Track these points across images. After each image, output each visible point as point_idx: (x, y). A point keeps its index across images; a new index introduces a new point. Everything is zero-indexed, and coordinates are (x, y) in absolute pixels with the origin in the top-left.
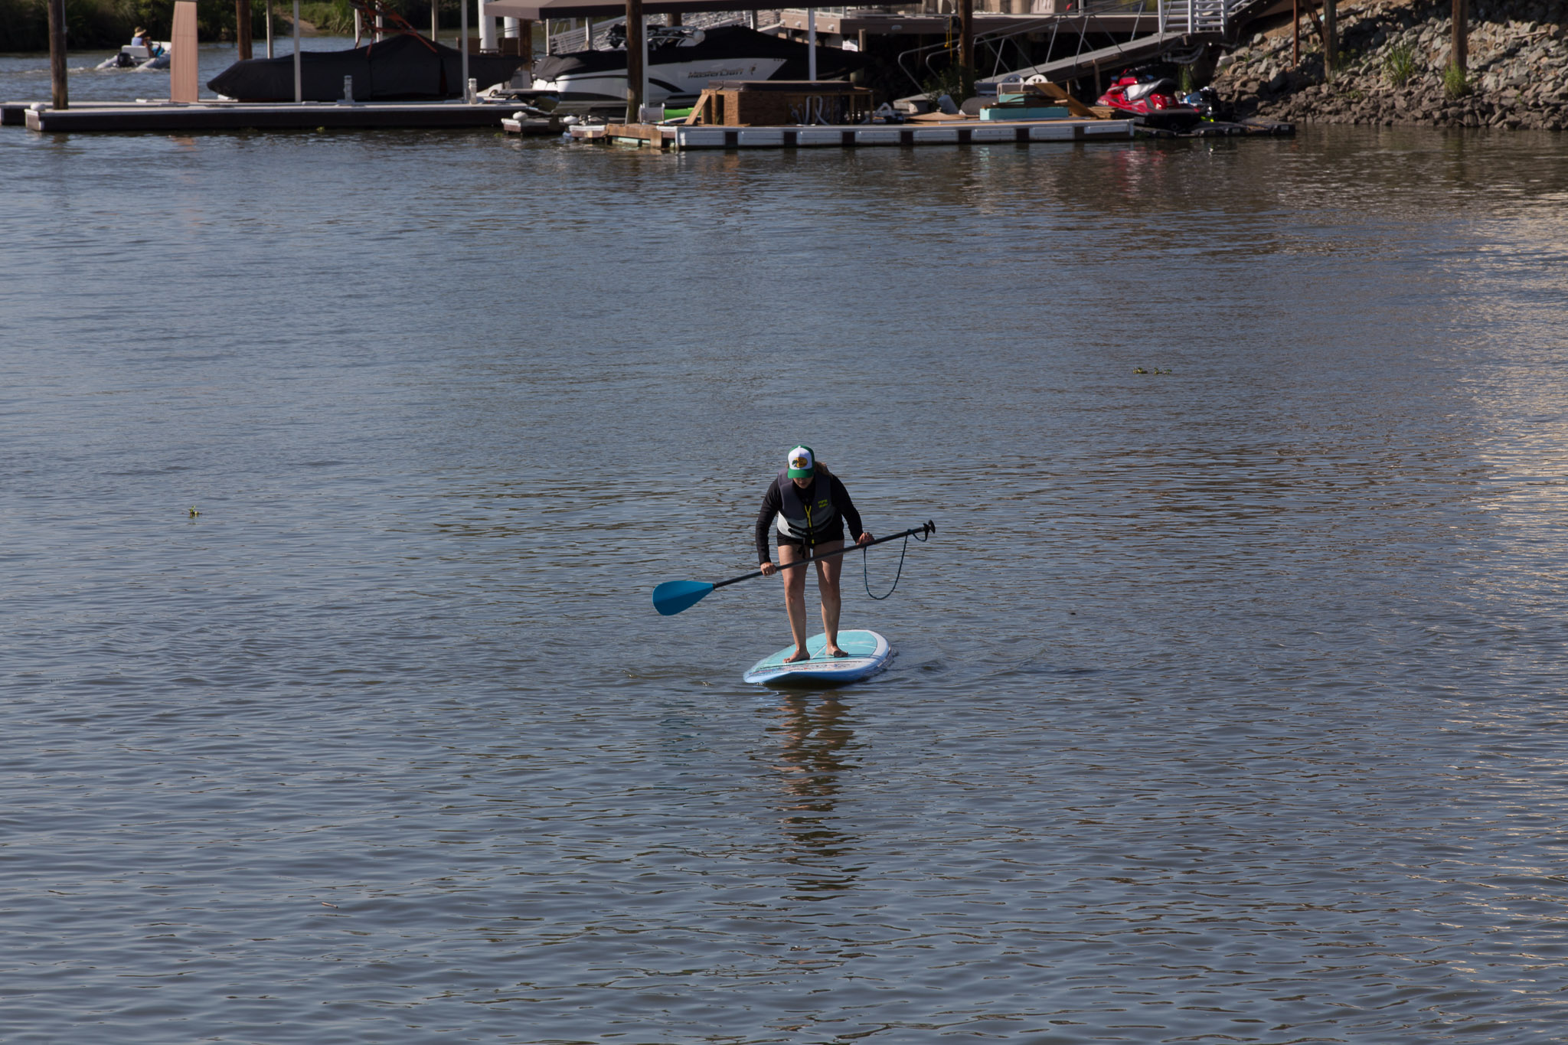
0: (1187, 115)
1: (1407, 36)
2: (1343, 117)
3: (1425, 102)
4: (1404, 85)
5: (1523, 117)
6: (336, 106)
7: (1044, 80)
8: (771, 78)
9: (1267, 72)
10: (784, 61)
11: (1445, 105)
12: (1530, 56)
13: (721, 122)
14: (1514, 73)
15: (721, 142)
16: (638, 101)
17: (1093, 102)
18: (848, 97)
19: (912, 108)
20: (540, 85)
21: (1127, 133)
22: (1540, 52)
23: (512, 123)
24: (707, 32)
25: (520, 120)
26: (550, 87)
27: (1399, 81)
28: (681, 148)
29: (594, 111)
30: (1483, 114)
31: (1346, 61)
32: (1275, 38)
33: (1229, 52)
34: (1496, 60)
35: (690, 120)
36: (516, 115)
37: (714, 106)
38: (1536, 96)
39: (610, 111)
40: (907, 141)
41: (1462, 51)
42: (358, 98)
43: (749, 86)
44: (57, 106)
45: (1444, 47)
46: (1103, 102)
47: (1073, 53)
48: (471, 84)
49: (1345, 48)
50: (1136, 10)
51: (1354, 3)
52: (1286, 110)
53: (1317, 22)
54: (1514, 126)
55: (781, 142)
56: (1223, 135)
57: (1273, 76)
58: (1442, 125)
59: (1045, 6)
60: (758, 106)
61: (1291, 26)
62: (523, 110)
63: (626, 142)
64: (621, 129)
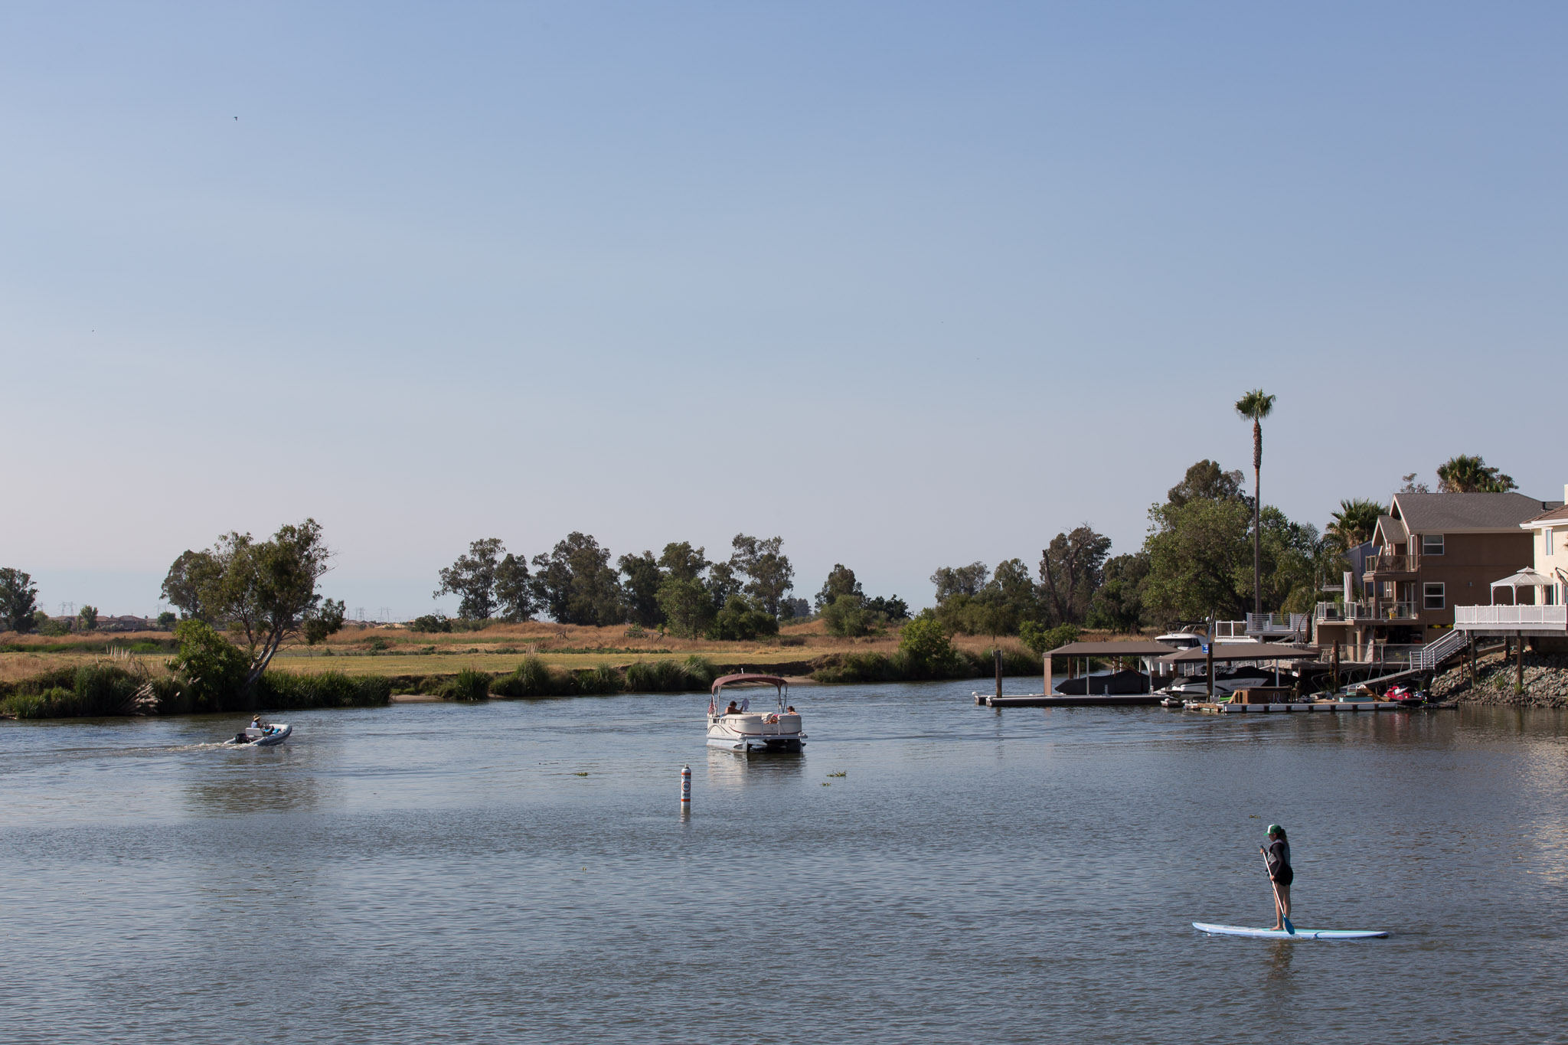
0: (1417, 701)
1: (1502, 672)
2: (1478, 702)
3: (1508, 696)
4: (1500, 690)
5: (1542, 702)
6: (1101, 697)
7: (1365, 687)
8: (1263, 686)
9: (1451, 685)
10: (1267, 679)
11: (1515, 698)
12: (1545, 679)
13: (1241, 702)
14: (1539, 686)
15: (1240, 710)
16: (1211, 694)
17: (1382, 695)
18: (1289, 694)
19: (1316, 697)
20: (1175, 688)
21: (1394, 707)
22: (1549, 678)
23: (1165, 702)
24: (1238, 669)
25: (1168, 701)
26: (1178, 689)
27: (1499, 688)
28: (1227, 712)
29: (1195, 698)
30: (1528, 701)
31: (1480, 681)
32: (1455, 671)
33: (1438, 677)
34: (1534, 681)
35: (1230, 702)
36: (1166, 700)
37: (1239, 696)
38: (1547, 694)
39: (1202, 698)
40: (1311, 710)
41: (1521, 677)
42: (1110, 693)
43: (1252, 689)
44: (998, 697)
45: (1515, 676)
46: (1386, 695)
47: (1378, 677)
48: (1151, 687)
49: (1480, 676)
50: (1402, 661)
51: (1484, 659)
52: (1457, 698)
53: (1469, 666)
54: (1539, 705)
55: (1263, 710)
56: (1430, 708)
57: (1453, 686)
58: (1513, 705)
59: (1369, 659)
60: (1255, 696)
61: (1460, 667)
62: (1168, 697)
63: (1205, 709)
64: (1204, 705)
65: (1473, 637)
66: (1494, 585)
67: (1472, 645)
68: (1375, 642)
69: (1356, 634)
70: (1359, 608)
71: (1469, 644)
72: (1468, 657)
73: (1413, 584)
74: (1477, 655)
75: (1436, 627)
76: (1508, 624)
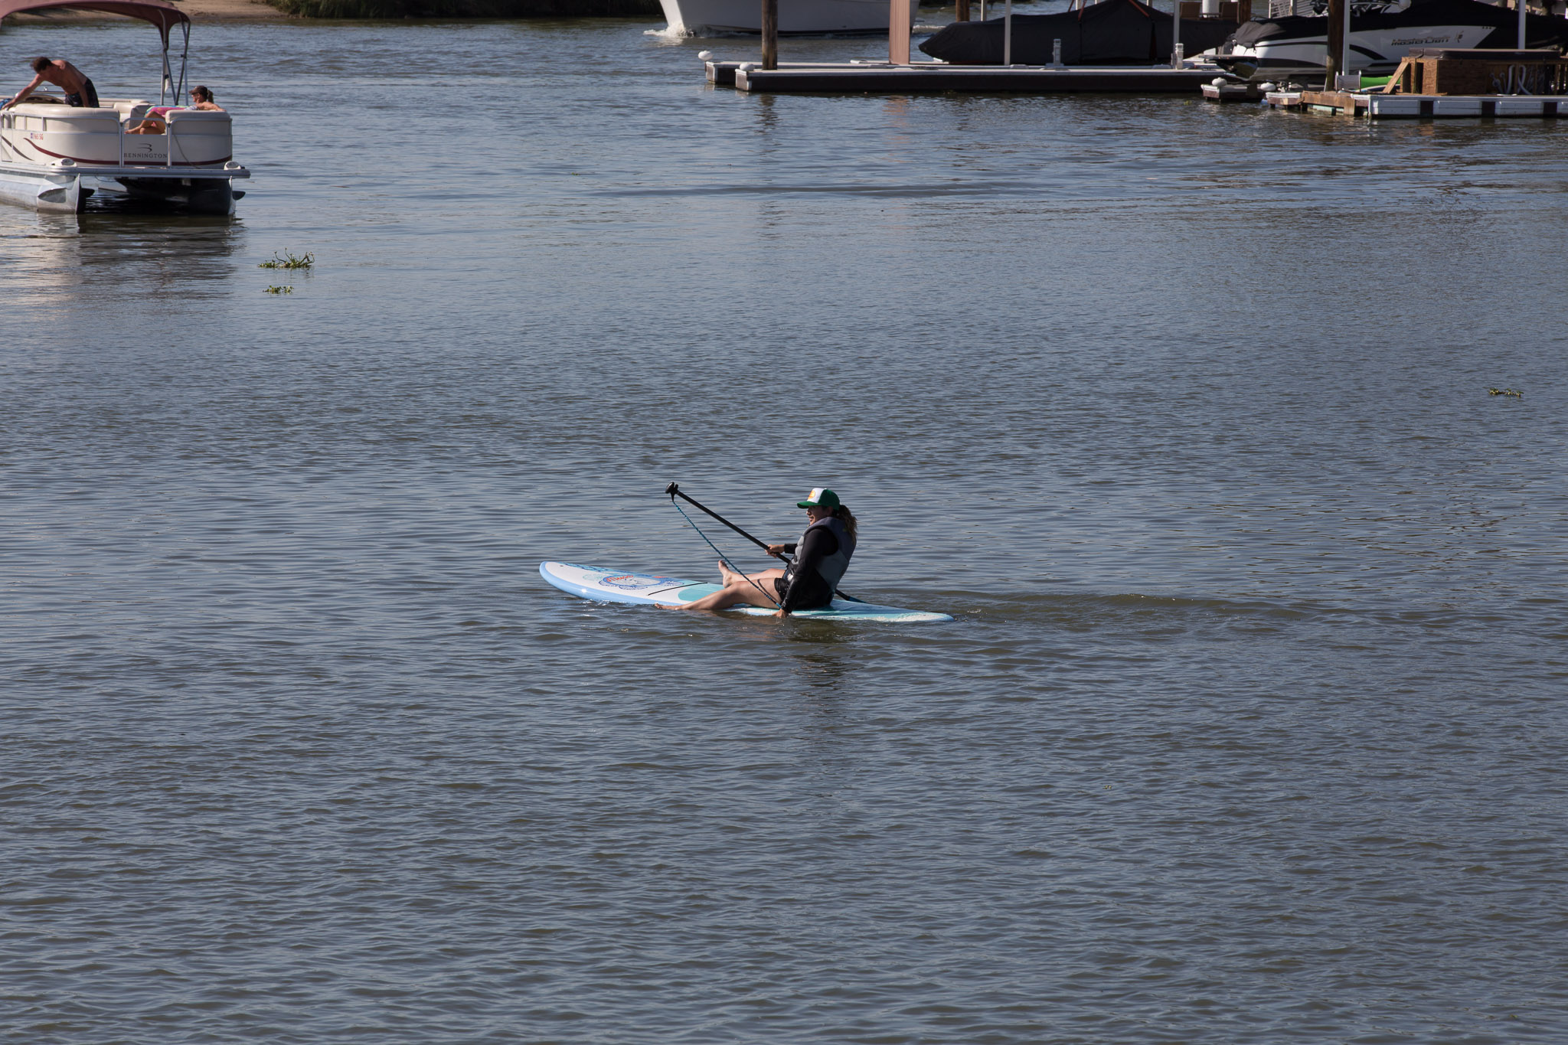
6: (1042, 70)
8: (1476, 47)
10: (1493, 28)
13: (1419, 90)
15: (1416, 111)
16: (1337, 67)
18: (1553, 67)
20: (1239, 51)
23: (1211, 88)
25: (1219, 86)
26: (1250, 53)
28: (1374, 117)
29: (1293, 78)
35: (1388, 89)
36: (1215, 81)
37: (1413, 74)
39: (1312, 78)
42: (1067, 61)
43: (1449, 54)
44: (766, 67)
48: (1178, 48)
55: (1478, 112)
60: (1459, 75)
62: (1222, 76)
63: (1320, 109)
64: (1317, 97)
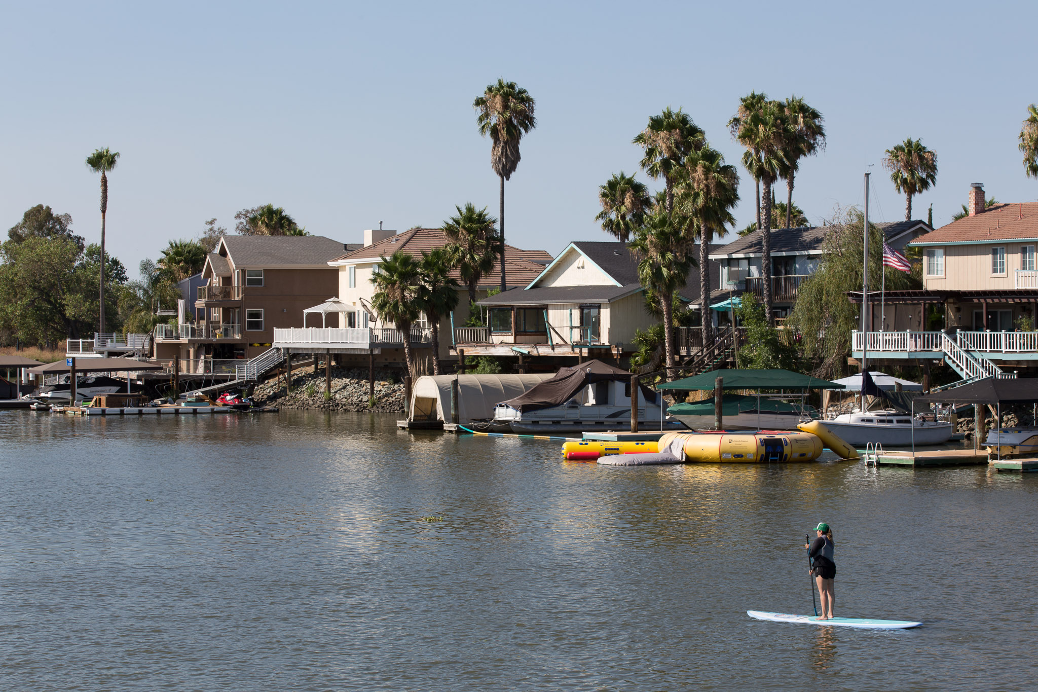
0: (245, 405)
1: (312, 382)
2: (293, 406)
3: (318, 402)
4: (312, 397)
5: (348, 407)
7: (201, 394)
8: (115, 393)
9: (269, 392)
10: (120, 387)
11: (324, 403)
12: (350, 389)
13: (100, 406)
14: (345, 394)
15: (100, 413)
16: (74, 400)
17: (216, 401)
18: (140, 399)
19: (160, 403)
20: (43, 395)
21: (226, 411)
22: (353, 388)
23: (34, 406)
24: (94, 379)
25: (36, 406)
26: (46, 395)
27: (310, 396)
28: (88, 415)
29: (59, 403)
30: (336, 406)
31: (294, 389)
32: (272, 382)
33: (258, 386)
34: (339, 390)
35: (90, 406)
36: (35, 404)
37: (98, 401)
38: (352, 401)
39: (65, 403)
40: (159, 412)
41: (329, 387)
43: (109, 395)
45: (323, 386)
46: (219, 401)
47: (209, 385)
48: (20, 394)
49: (294, 385)
50: (229, 373)
51: (296, 371)
52: (276, 404)
53: (285, 378)
54: (345, 410)
55: (119, 413)
56: (256, 411)
57: (271, 393)
58: (323, 409)
59: (200, 371)
60: (112, 401)
61: (277, 378)
62: (37, 402)
63: (70, 413)
64: (69, 408)
65: (289, 354)
66: (306, 311)
67: (288, 360)
68: (205, 358)
69: (189, 351)
70: (193, 329)
71: (285, 360)
72: (284, 370)
73: (237, 310)
74: (292, 368)
75: (256, 345)
76: (319, 343)
